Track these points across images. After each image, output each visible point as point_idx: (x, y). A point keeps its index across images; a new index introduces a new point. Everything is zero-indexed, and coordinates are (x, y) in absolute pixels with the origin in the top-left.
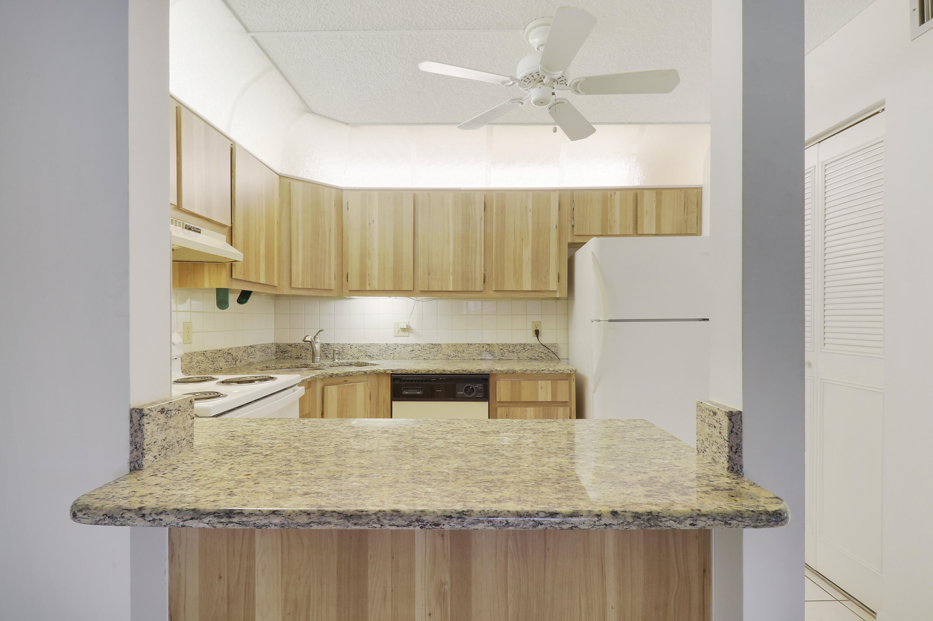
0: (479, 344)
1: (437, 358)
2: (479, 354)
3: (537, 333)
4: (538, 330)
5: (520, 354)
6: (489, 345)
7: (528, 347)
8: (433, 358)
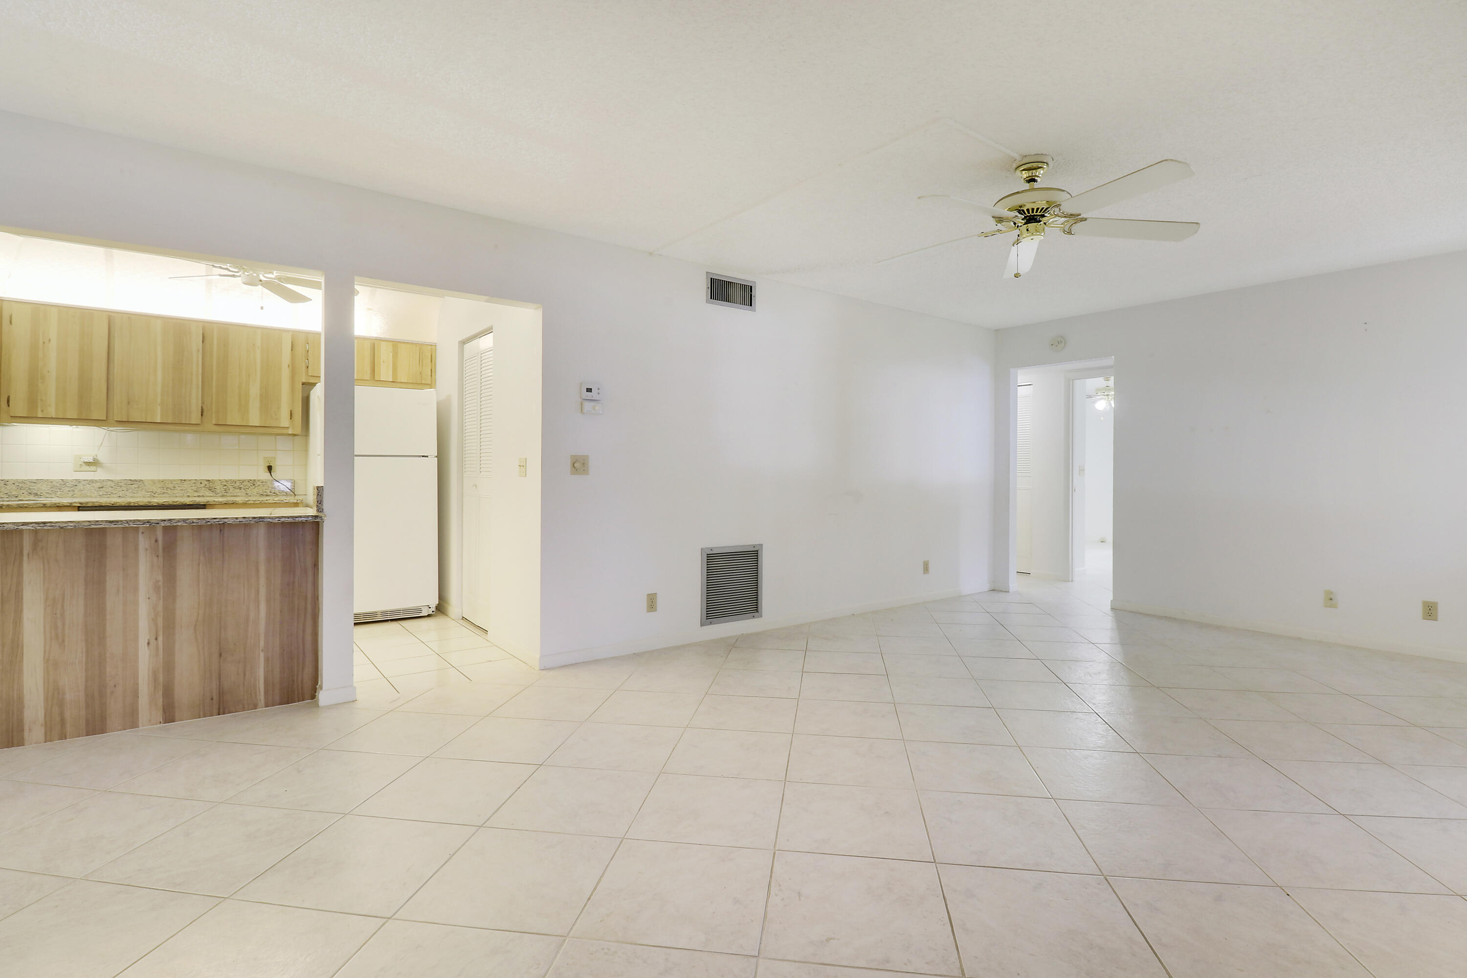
0: (196, 480)
1: (138, 495)
2: (195, 491)
3: (270, 468)
4: (271, 466)
5: (249, 490)
6: (209, 481)
7: (259, 483)
8: (131, 495)
